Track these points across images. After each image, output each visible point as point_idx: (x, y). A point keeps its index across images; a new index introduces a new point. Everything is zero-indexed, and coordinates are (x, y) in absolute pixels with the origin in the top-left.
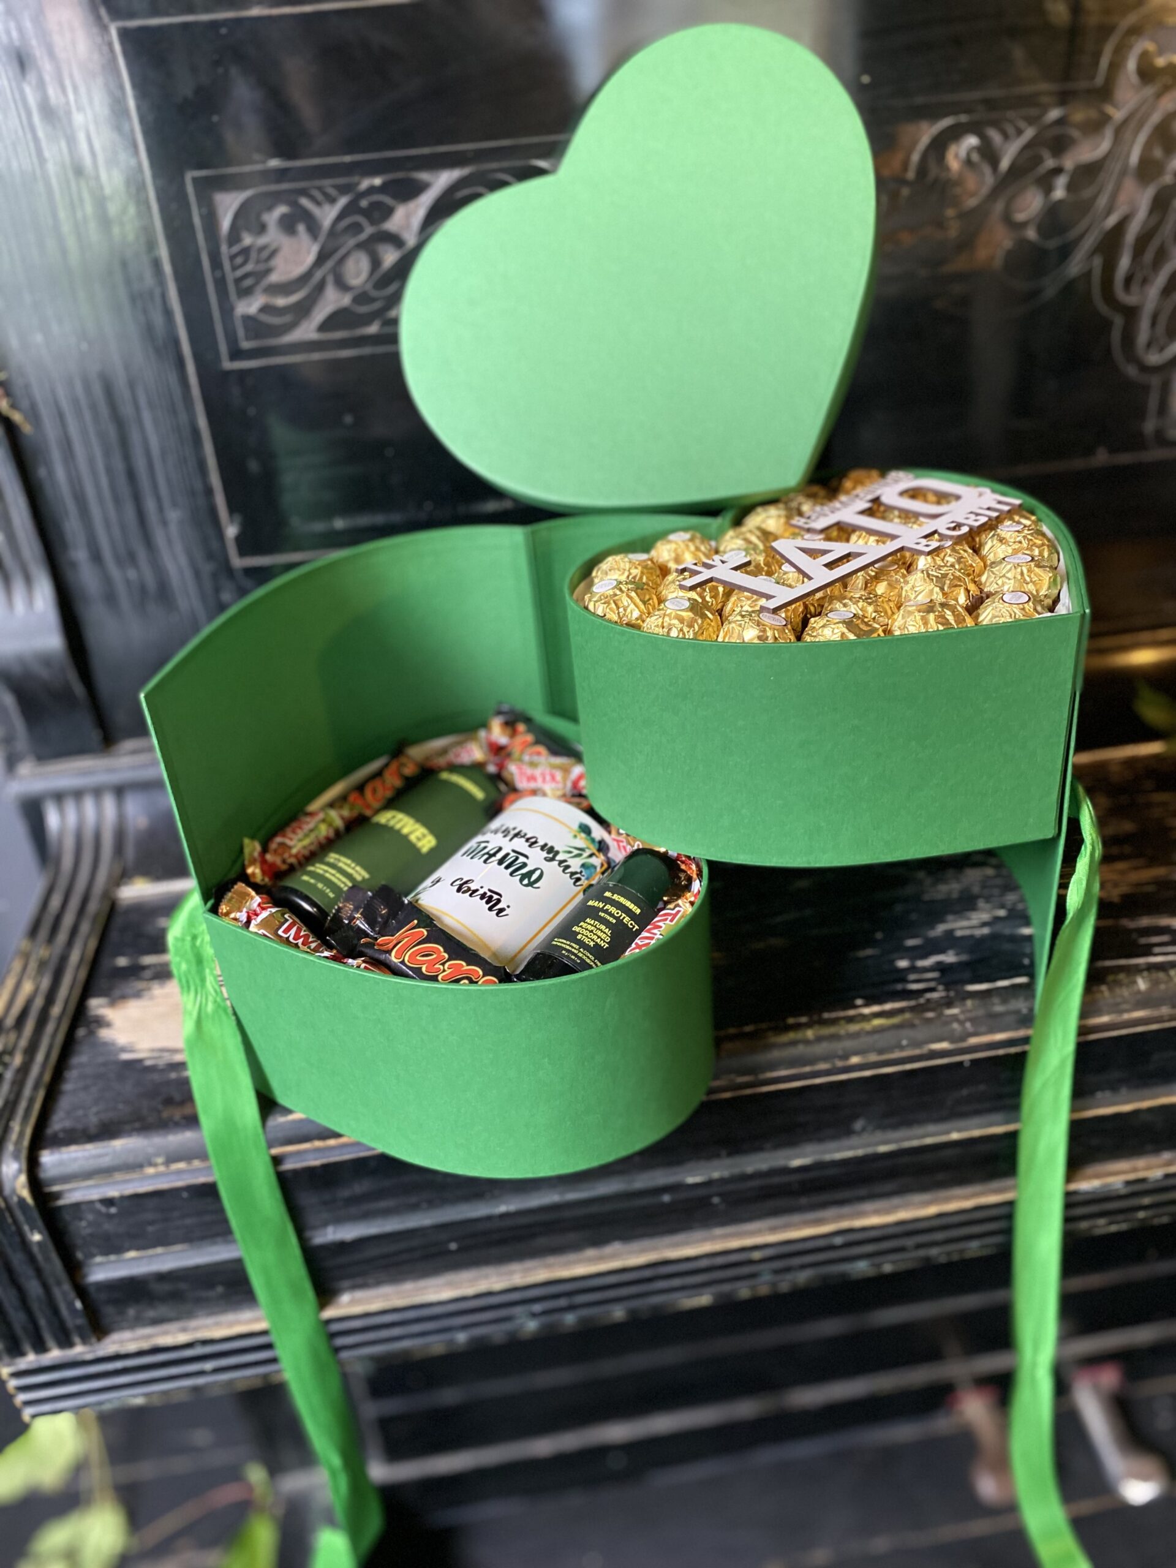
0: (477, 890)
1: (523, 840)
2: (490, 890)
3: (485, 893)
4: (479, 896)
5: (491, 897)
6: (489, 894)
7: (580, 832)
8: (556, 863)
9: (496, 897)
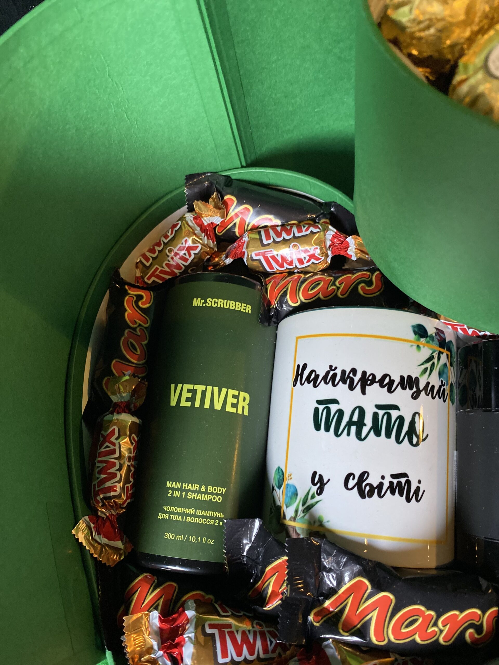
0: (381, 485)
1: (376, 385)
2: (394, 476)
3: (391, 483)
4: (389, 491)
5: (399, 483)
6: (395, 481)
7: (418, 340)
8: (423, 393)
9: (403, 480)
